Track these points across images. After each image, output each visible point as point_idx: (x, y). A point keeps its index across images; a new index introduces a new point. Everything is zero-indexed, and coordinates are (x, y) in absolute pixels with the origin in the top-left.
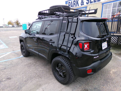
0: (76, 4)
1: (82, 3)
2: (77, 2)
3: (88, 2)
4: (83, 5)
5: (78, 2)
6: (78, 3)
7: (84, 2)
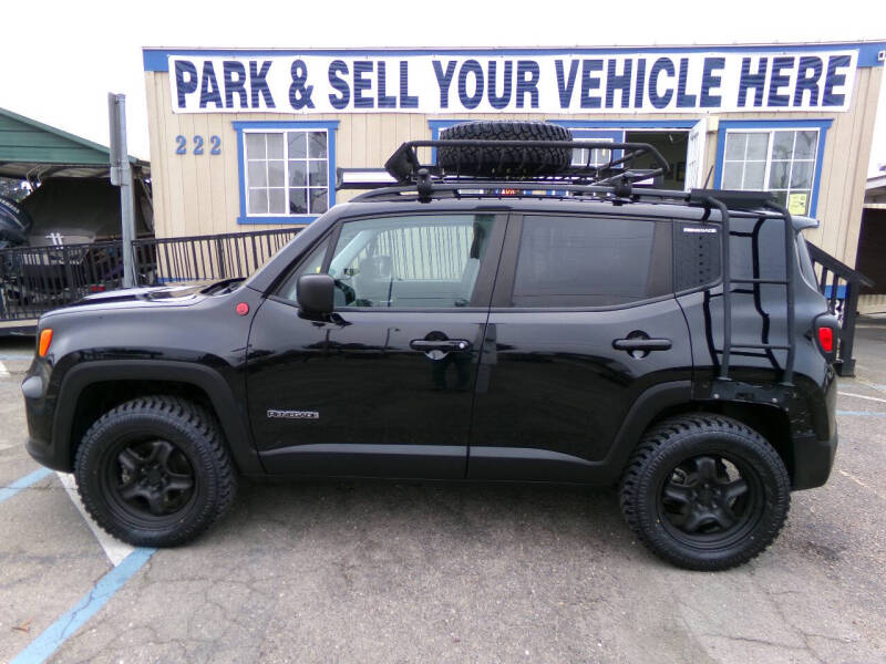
0: (247, 86)
1: (298, 96)
2: (253, 76)
3: (339, 95)
4: (305, 109)
5: (268, 79)
6: (265, 84)
7: (311, 88)
